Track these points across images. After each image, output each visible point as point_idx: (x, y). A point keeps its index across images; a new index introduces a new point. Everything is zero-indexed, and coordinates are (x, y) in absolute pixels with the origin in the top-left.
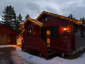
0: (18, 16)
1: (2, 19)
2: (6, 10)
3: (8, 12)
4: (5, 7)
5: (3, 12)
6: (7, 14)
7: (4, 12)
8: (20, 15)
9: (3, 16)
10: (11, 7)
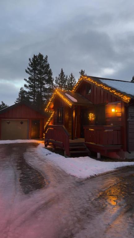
0: (58, 76)
1: (25, 86)
2: (32, 65)
3: (36, 69)
4: (30, 59)
5: (27, 72)
6: (35, 73)
7: (28, 70)
8: (62, 73)
9: (25, 80)
10: (41, 56)
